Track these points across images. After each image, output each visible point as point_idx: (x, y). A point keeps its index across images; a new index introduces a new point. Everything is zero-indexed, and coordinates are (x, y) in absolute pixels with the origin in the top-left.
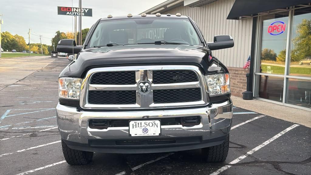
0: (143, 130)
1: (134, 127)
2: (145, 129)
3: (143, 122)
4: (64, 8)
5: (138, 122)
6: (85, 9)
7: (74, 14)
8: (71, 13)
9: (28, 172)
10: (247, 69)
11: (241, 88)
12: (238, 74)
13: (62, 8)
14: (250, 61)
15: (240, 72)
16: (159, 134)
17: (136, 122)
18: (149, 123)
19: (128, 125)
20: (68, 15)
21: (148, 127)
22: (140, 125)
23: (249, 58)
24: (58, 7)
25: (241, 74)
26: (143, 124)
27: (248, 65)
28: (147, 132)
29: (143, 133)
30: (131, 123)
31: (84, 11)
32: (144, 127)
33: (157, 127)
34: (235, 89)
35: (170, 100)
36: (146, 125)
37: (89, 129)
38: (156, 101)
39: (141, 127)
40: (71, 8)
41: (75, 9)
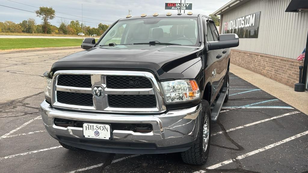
0: (95, 132)
1: (87, 129)
2: (97, 132)
3: (95, 125)
4: (170, 4)
5: (90, 124)
6: (186, 4)
7: (178, 8)
8: (175, 7)
9: (31, 153)
10: (301, 61)
11: (294, 79)
12: (293, 65)
13: (168, 4)
14: (305, 53)
15: (295, 64)
16: (109, 138)
17: (88, 124)
18: (100, 127)
19: (81, 126)
20: (173, 9)
21: (99, 130)
22: (92, 128)
23: (304, 50)
24: (166, 3)
25: (296, 66)
26: (95, 127)
27: (303, 58)
28: (98, 135)
29: (95, 136)
30: (85, 125)
31: (186, 5)
32: (95, 130)
33: (107, 131)
34: (290, 80)
35: (124, 105)
36: (97, 129)
37: (54, 126)
38: (111, 105)
39: (93, 130)
40: (176, 4)
41: (178, 4)
